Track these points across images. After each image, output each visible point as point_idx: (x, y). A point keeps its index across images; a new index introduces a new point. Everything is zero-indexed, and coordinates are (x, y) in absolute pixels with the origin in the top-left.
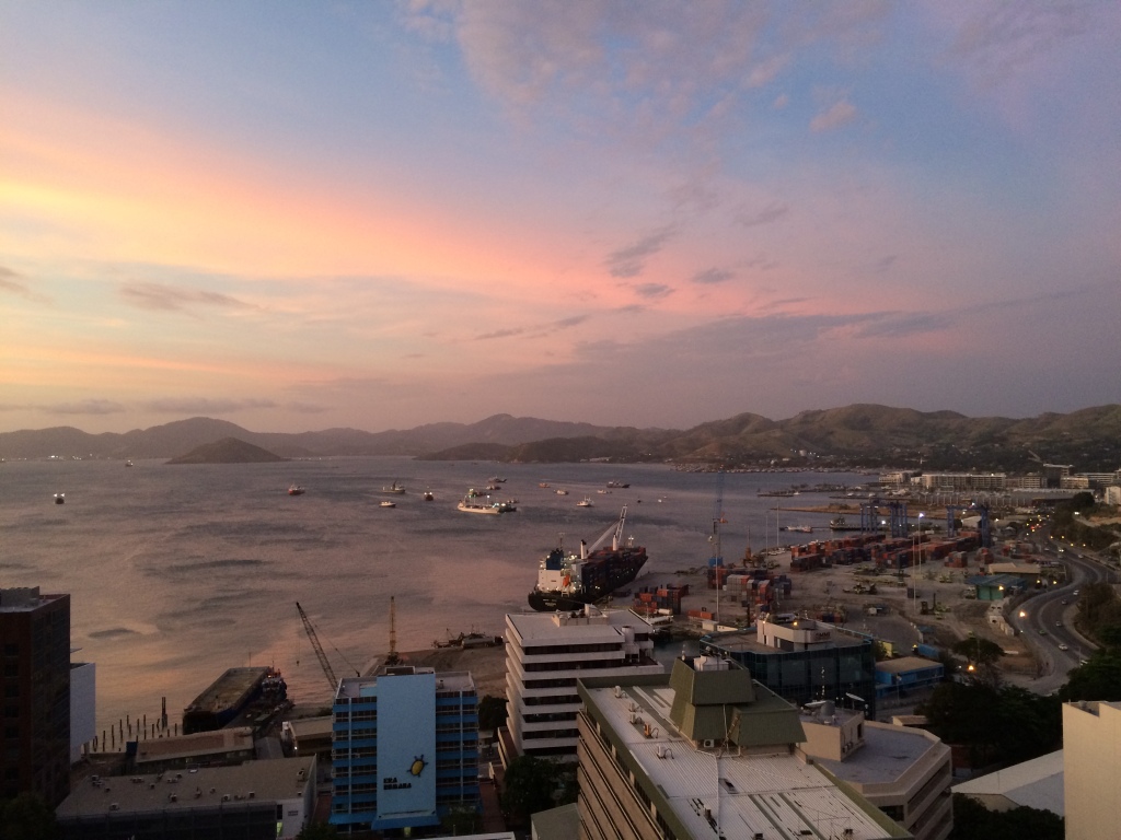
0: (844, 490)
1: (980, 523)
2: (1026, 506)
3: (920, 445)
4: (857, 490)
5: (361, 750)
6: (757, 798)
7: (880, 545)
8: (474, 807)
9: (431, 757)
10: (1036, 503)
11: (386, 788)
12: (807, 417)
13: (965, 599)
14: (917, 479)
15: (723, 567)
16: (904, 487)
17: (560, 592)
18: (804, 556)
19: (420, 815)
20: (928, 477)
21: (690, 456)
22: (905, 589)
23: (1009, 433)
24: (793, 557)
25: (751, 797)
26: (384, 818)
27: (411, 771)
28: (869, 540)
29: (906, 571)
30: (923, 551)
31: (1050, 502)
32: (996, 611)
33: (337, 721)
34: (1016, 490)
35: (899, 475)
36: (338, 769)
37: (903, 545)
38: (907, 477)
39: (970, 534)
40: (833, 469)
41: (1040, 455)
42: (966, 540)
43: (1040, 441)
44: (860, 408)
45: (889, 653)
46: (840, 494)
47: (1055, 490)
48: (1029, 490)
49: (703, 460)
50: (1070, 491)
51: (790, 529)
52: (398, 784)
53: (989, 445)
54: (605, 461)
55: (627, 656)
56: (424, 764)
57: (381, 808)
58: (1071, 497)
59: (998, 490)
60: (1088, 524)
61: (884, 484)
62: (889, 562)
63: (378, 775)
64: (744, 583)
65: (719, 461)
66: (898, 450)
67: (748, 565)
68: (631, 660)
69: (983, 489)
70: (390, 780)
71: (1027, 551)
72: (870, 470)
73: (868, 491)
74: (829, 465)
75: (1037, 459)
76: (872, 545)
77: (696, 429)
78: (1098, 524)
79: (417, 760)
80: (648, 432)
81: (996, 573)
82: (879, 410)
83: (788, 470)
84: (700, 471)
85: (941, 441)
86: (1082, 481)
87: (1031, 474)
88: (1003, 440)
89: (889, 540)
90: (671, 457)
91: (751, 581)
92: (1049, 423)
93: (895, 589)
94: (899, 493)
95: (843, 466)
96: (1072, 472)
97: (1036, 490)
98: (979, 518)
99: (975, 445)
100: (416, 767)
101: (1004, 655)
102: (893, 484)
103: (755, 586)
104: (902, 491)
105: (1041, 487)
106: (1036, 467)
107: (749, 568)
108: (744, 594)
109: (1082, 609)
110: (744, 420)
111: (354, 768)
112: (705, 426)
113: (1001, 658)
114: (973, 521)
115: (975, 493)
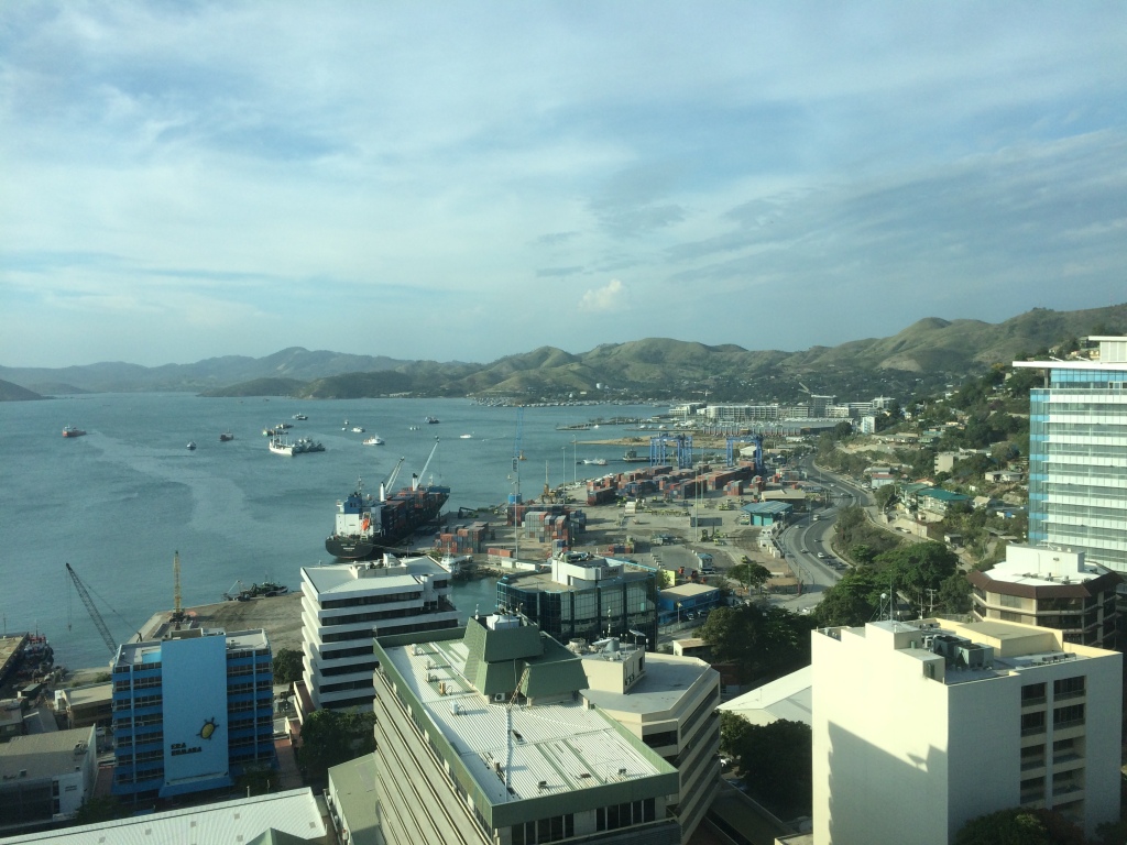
0: (637, 422)
1: (755, 452)
2: (796, 435)
3: (705, 378)
4: (649, 422)
5: (145, 717)
6: (542, 746)
7: (668, 476)
8: (270, 765)
9: (222, 720)
10: (804, 432)
11: (173, 754)
12: (605, 351)
13: (740, 525)
14: (702, 411)
15: (522, 504)
16: (691, 419)
17: (359, 536)
18: (599, 489)
19: (211, 778)
20: (712, 409)
21: (491, 390)
22: (689, 518)
23: (783, 366)
24: (588, 491)
25: (537, 745)
26: (172, 784)
27: (201, 734)
28: (658, 472)
29: (689, 501)
30: (705, 482)
31: (815, 431)
32: (766, 535)
33: (118, 690)
34: (787, 419)
35: (686, 407)
36: (120, 740)
37: (688, 476)
38: (693, 409)
39: (747, 464)
40: (628, 402)
41: (809, 388)
42: (743, 470)
43: (809, 373)
44: (653, 342)
45: (672, 582)
46: (633, 427)
47: (820, 419)
48: (799, 419)
49: (505, 394)
50: (832, 420)
51: (586, 462)
52: (187, 749)
53: (766, 377)
54: (406, 397)
55: (426, 604)
56: (215, 727)
57: (168, 775)
58: (833, 425)
59: (772, 420)
60: (847, 451)
61: (673, 416)
62: (675, 493)
63: (165, 741)
64: (542, 520)
65: (519, 395)
66: (686, 382)
67: (546, 501)
68: (429, 608)
69: (760, 419)
70: (178, 745)
71: (794, 478)
72: (662, 403)
73: (659, 423)
74: (624, 398)
75: (806, 390)
76: (660, 477)
77: (497, 362)
78: (854, 451)
79: (207, 723)
80: (449, 366)
81: (767, 500)
82: (670, 344)
83: (586, 403)
84: (501, 405)
85: (724, 374)
86: (843, 410)
87: (800, 404)
88: (777, 372)
89: (676, 472)
90: (472, 391)
91: (548, 517)
92: (816, 356)
93: (679, 519)
94: (687, 424)
95: (636, 399)
96: (836, 402)
97: (805, 420)
98: (754, 448)
99: (753, 377)
100: (207, 730)
101: (771, 576)
102: (680, 416)
103: (552, 522)
104: (689, 423)
105: (809, 416)
106: (806, 398)
107: (548, 504)
108: (542, 529)
109: (837, 531)
110: (544, 354)
111: (138, 737)
112: (505, 359)
113: (769, 580)
114: (749, 451)
115: (753, 423)
